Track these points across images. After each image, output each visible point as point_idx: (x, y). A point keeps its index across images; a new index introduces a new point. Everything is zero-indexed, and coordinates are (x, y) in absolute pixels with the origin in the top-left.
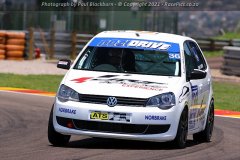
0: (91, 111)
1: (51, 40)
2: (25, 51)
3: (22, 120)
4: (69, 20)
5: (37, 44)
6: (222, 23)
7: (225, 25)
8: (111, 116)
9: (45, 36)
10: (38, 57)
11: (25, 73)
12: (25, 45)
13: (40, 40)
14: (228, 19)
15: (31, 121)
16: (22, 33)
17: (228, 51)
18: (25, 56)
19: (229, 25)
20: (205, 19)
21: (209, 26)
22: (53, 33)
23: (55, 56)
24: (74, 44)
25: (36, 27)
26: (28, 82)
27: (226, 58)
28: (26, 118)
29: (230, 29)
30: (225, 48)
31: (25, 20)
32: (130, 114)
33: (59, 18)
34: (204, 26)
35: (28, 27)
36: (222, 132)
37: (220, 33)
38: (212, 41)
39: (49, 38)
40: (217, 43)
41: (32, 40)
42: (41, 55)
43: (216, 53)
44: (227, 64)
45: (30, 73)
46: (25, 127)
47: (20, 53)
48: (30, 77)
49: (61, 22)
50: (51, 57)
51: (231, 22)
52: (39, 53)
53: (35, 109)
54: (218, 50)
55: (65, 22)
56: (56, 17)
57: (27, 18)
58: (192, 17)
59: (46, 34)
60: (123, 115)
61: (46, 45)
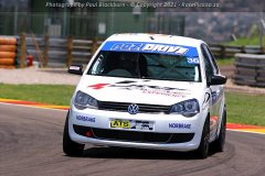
0: (112, 119)
1: (44, 47)
2: (15, 58)
3: (13, 134)
4: (65, 24)
5: (29, 51)
6: (233, 28)
7: (236, 30)
8: (133, 124)
9: (39, 42)
10: (30, 64)
11: (16, 82)
12: (16, 52)
13: (33, 46)
14: (240, 23)
15: (23, 136)
16: (12, 39)
17: (240, 59)
18: (16, 64)
19: (241, 30)
20: (215, 23)
21: (220, 30)
22: (47, 38)
23: (49, 64)
24: (70, 51)
25: (28, 32)
26: (19, 93)
27: (238, 66)
28: (17, 132)
29: (242, 35)
30: (237, 55)
31: (16, 24)
32: (153, 122)
33: (53, 22)
34: (213, 31)
35: (19, 32)
36: (234, 148)
37: (232, 39)
38: (223, 48)
39: (43, 44)
40: (228, 50)
41: (24, 46)
42: (34, 62)
43: (226, 61)
44: (239, 73)
45: (22, 82)
46: (16, 142)
47: (11, 60)
48: (21, 87)
49: (56, 26)
50: (45, 65)
51: (244, 26)
52: (31, 60)
53: (26, 122)
54: (229, 57)
55: (60, 27)
56: (49, 20)
57: (18, 22)
58: (201, 21)
59: (40, 39)
60: (146, 123)
61: (39, 51)
